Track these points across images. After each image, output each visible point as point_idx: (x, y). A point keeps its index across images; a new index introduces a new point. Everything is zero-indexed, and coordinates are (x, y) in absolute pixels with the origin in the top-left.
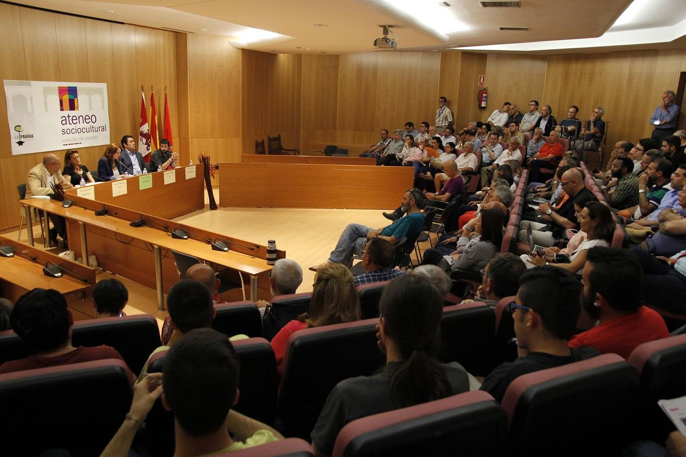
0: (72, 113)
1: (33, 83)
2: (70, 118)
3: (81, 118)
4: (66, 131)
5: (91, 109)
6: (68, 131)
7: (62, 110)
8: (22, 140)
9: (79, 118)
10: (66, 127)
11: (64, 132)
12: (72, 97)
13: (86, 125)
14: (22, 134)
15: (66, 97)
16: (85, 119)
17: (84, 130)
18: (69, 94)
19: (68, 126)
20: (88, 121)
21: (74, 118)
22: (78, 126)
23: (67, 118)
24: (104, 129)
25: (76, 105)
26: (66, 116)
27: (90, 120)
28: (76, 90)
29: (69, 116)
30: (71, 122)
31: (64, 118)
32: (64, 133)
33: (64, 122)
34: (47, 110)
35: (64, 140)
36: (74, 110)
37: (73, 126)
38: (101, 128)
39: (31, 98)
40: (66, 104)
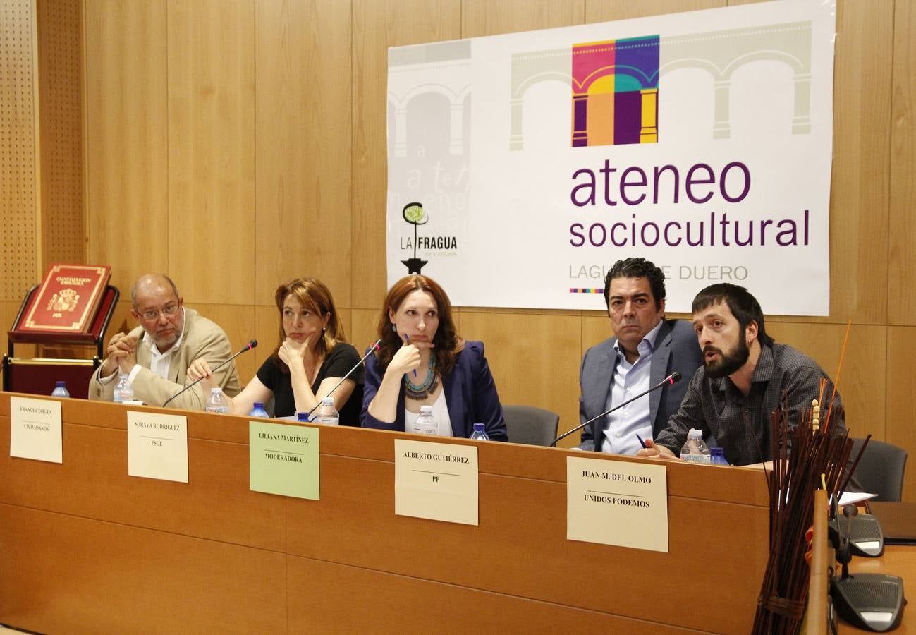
0: (623, 156)
1: (477, 43)
2: (615, 179)
3: (667, 177)
4: (585, 233)
5: (722, 133)
6: (598, 235)
7: (579, 142)
8: (422, 254)
9: (657, 175)
10: (587, 216)
11: (578, 236)
12: (631, 84)
13: (687, 212)
14: (423, 232)
15: (604, 88)
16: (689, 182)
17: (674, 234)
18: (617, 71)
19: (600, 212)
20: (699, 191)
21: (634, 177)
22: (646, 212)
23: (600, 178)
24: (791, 233)
25: (647, 119)
26: (597, 167)
27: (715, 187)
28: (657, 48)
29: (607, 170)
30: (615, 195)
31: (585, 178)
32: (578, 240)
33: (583, 195)
34: (516, 146)
35: (575, 273)
36: (637, 141)
37: (622, 212)
38: (771, 231)
39: (467, 102)
40: (602, 117)
